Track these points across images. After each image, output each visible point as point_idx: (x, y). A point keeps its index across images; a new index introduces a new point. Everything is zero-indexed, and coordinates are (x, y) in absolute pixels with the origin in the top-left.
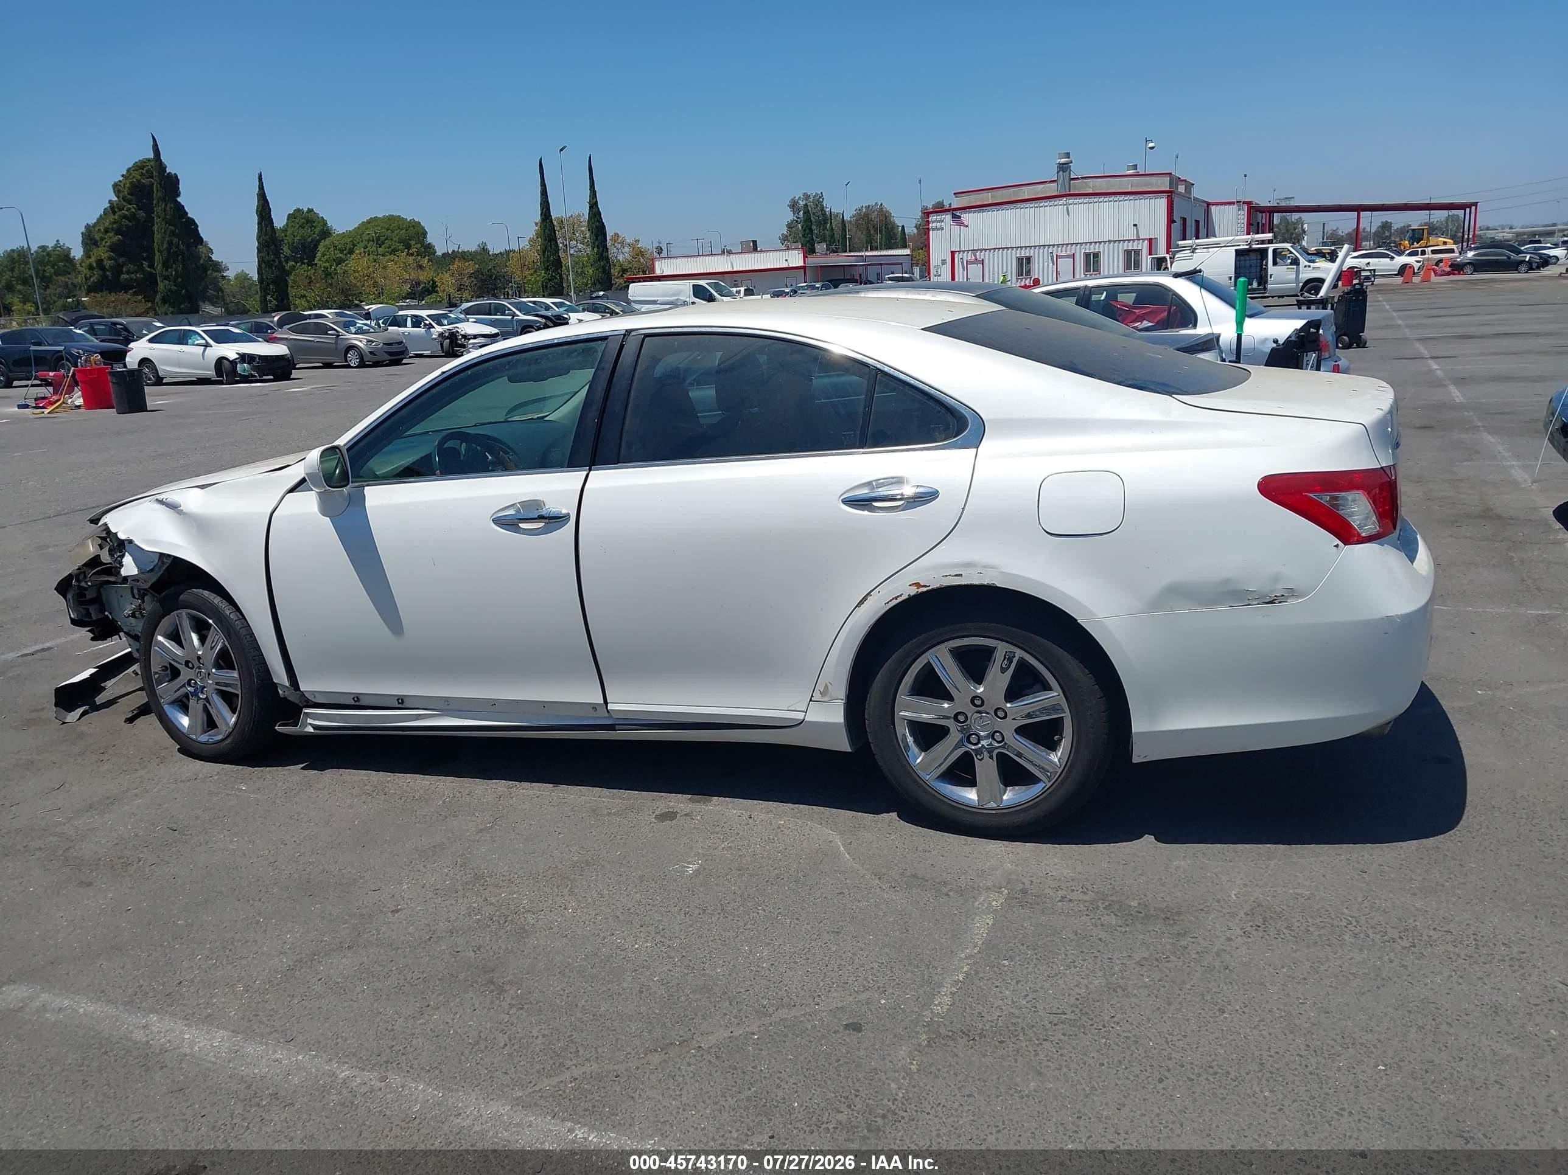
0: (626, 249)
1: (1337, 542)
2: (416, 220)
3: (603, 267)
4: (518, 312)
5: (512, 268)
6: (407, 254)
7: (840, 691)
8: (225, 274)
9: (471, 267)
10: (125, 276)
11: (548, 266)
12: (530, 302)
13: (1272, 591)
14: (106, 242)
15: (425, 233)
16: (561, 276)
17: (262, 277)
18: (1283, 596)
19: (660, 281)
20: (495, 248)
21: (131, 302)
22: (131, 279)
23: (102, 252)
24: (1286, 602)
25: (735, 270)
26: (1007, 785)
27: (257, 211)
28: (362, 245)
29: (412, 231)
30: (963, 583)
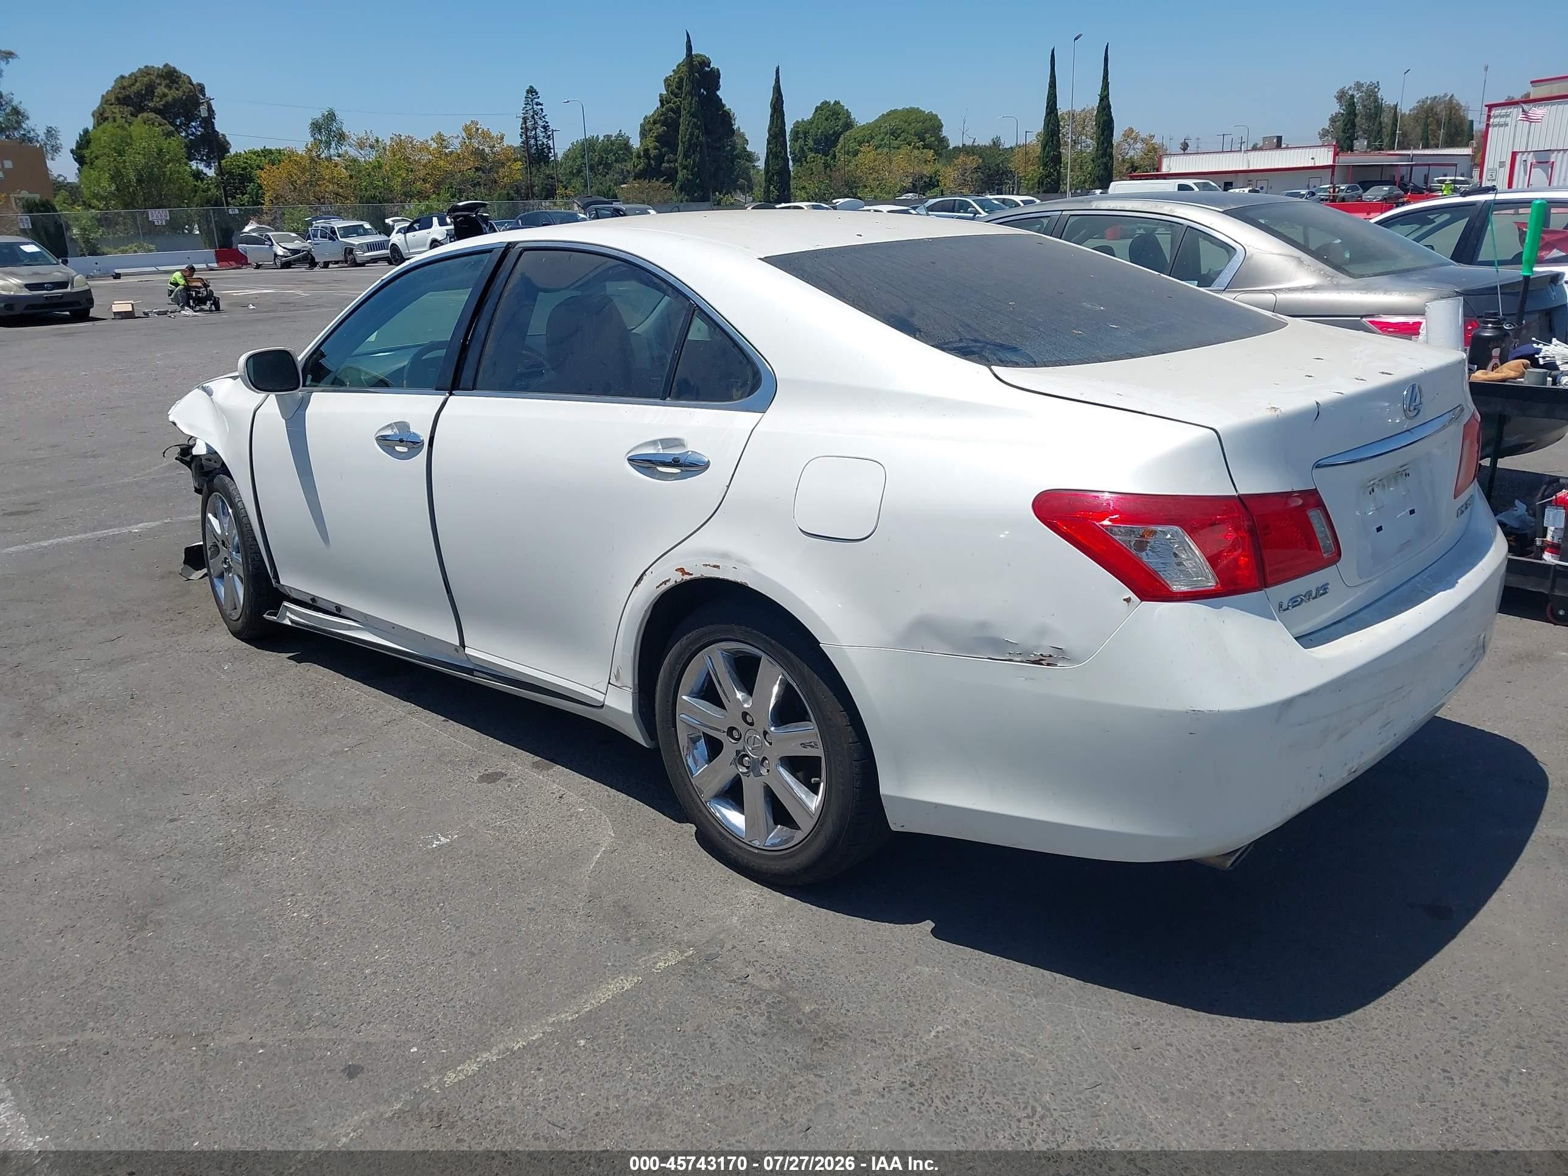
0: (1139, 145)
1: (1130, 594)
2: (934, 113)
3: (1106, 164)
4: (980, 210)
5: (1016, 164)
6: (914, 147)
7: (628, 677)
8: (756, 164)
9: (973, 162)
10: (665, 165)
11: (1047, 162)
12: (996, 199)
13: (1037, 648)
14: (653, 133)
15: (940, 126)
16: (1059, 173)
17: (768, 169)
18: (1050, 656)
19: (1165, 179)
20: (1007, 143)
21: (662, 188)
22: (670, 167)
23: (651, 144)
24: (1056, 665)
25: (1251, 168)
26: (776, 823)
27: (771, 103)
28: (880, 137)
29: (928, 124)
30: (721, 577)
